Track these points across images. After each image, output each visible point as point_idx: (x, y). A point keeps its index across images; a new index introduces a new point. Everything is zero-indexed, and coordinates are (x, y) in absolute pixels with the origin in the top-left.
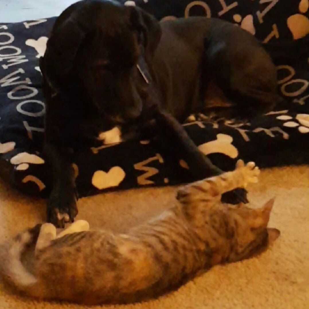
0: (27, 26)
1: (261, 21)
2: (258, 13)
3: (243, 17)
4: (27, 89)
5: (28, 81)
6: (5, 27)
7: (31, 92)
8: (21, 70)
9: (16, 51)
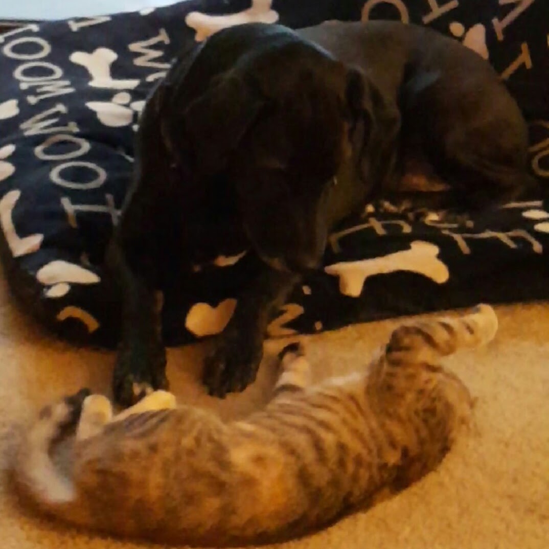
0: (75, 27)
1: (500, 37)
2: (495, 21)
3: (468, 27)
4: (71, 142)
5: (73, 127)
6: (35, 28)
7: (78, 147)
8: (61, 108)
9: (51, 72)
